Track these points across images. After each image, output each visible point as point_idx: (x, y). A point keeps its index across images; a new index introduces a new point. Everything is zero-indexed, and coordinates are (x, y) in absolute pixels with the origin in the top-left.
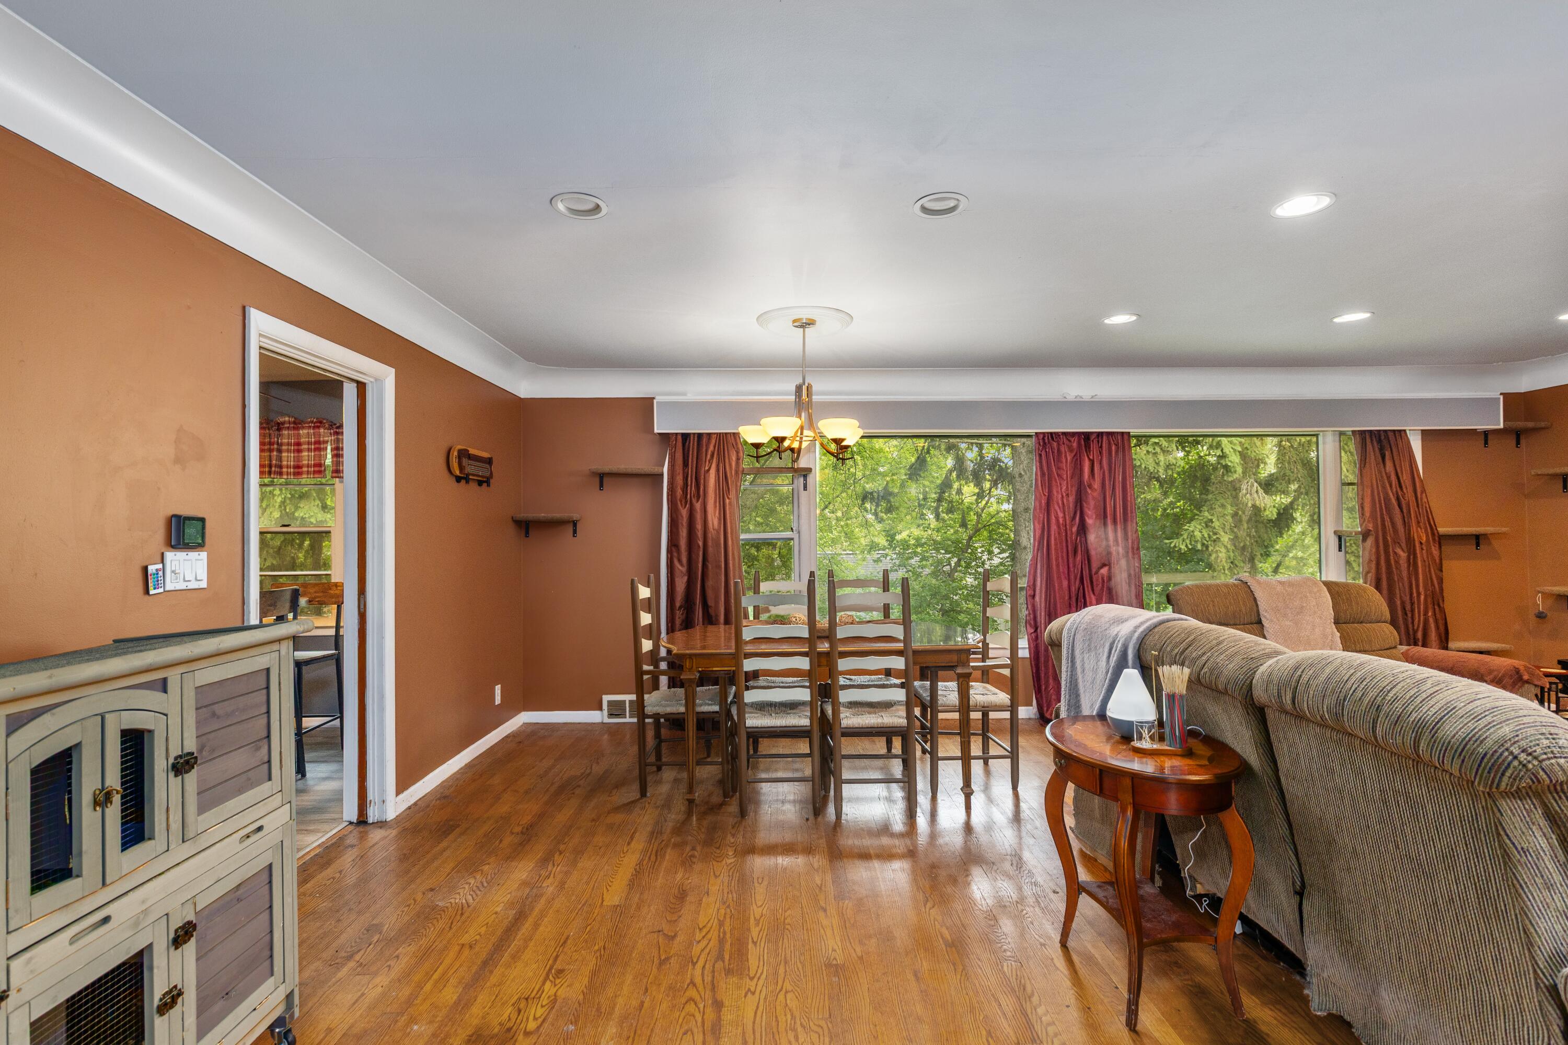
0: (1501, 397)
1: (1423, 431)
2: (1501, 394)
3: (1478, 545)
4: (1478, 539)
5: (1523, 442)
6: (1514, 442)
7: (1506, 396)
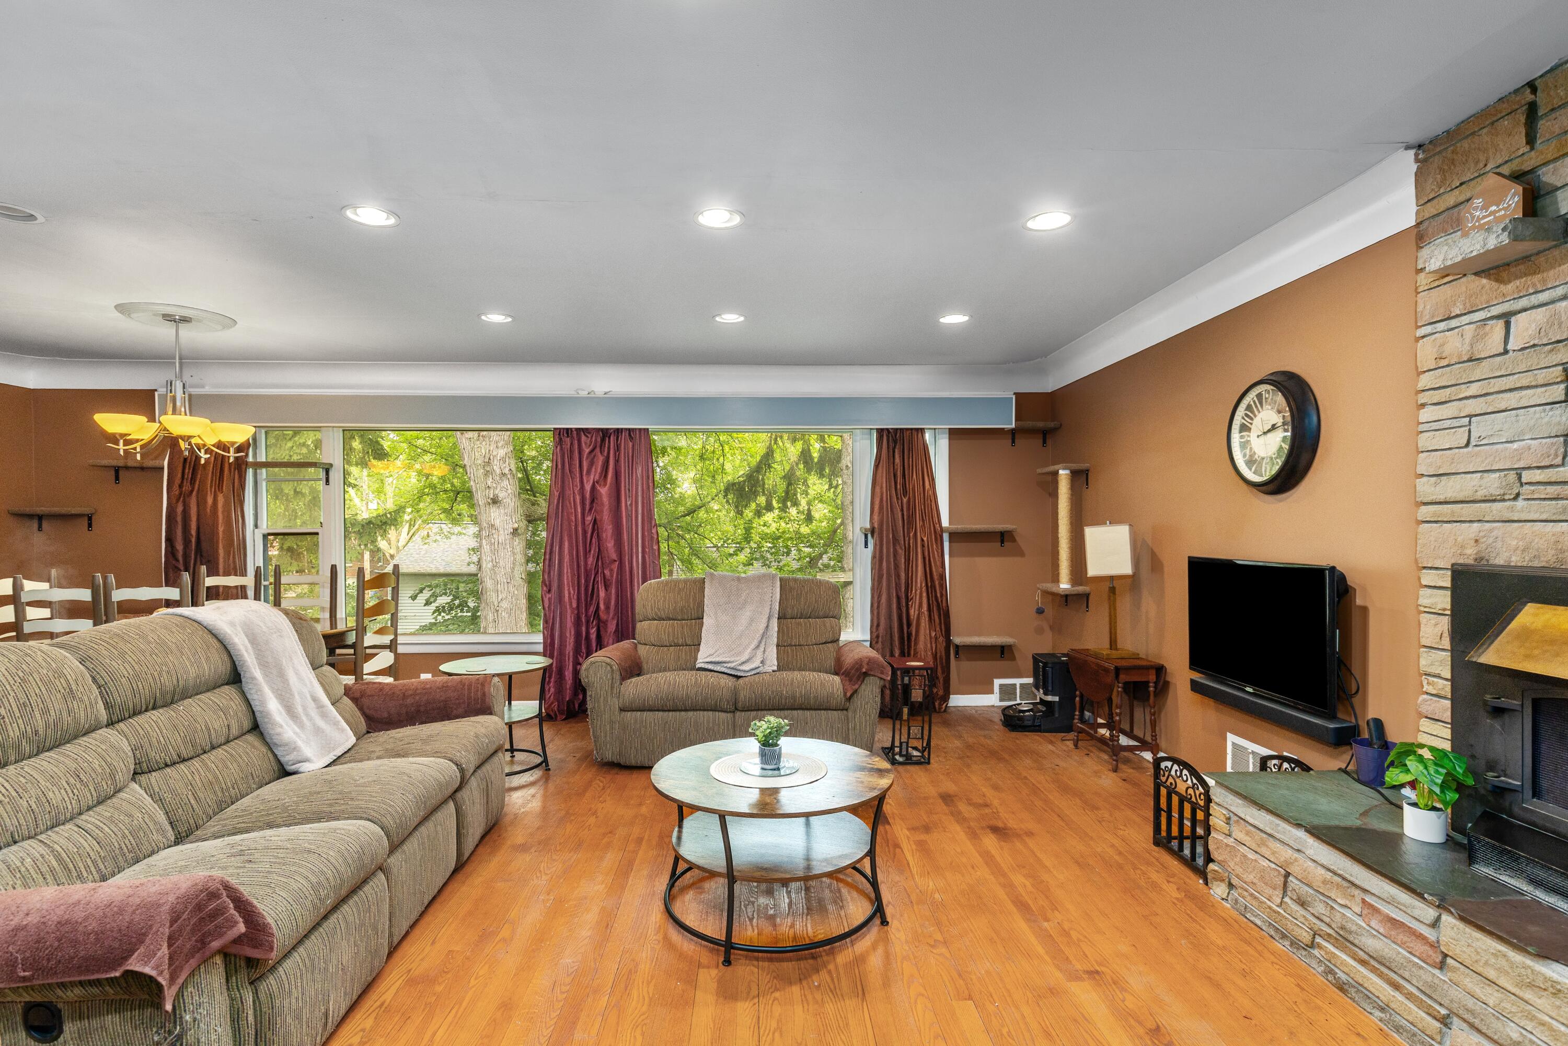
0: (1014, 397)
1: (950, 429)
2: (1015, 394)
3: (1002, 542)
4: (1003, 537)
5: (1049, 442)
6: (1041, 441)
7: (1017, 395)
